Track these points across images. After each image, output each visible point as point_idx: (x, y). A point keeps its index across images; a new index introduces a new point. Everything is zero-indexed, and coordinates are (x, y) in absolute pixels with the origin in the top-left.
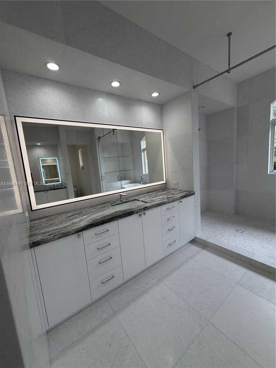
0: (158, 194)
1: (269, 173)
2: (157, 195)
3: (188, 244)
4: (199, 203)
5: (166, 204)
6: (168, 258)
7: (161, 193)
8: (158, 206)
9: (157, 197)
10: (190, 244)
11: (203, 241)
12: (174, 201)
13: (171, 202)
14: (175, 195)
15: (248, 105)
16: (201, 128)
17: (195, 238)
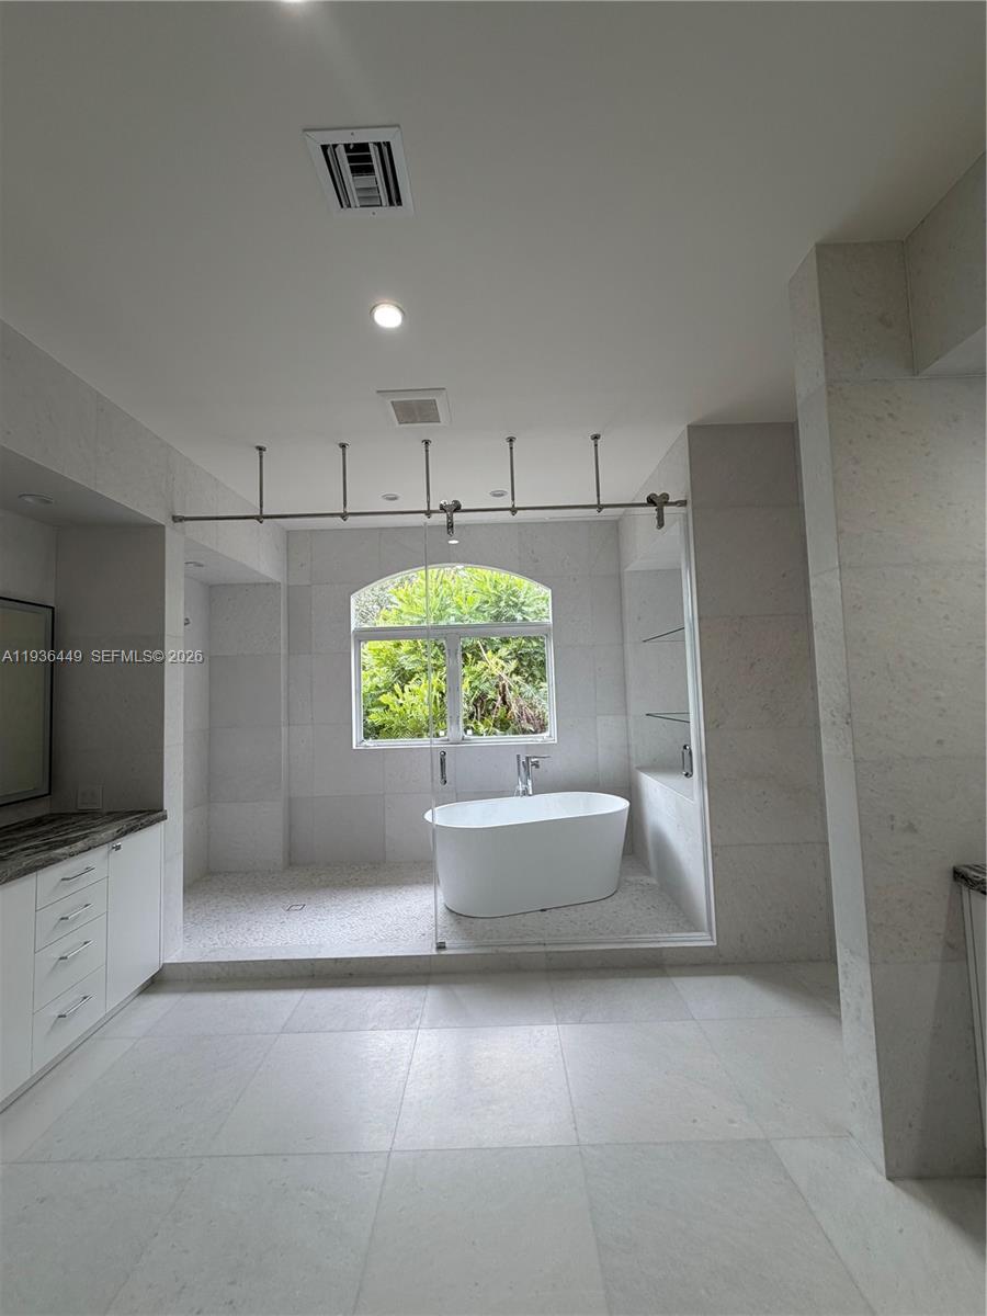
0: (16, 836)
1: (354, 747)
2: (14, 839)
3: (135, 1001)
4: (179, 847)
5: (59, 860)
6: (54, 1073)
7: (30, 832)
8: (25, 874)
9: (12, 846)
10: (141, 996)
11: (189, 969)
12: (90, 849)
13: (80, 852)
14: (93, 830)
15: (309, 586)
16: (191, 620)
17: (160, 970)
